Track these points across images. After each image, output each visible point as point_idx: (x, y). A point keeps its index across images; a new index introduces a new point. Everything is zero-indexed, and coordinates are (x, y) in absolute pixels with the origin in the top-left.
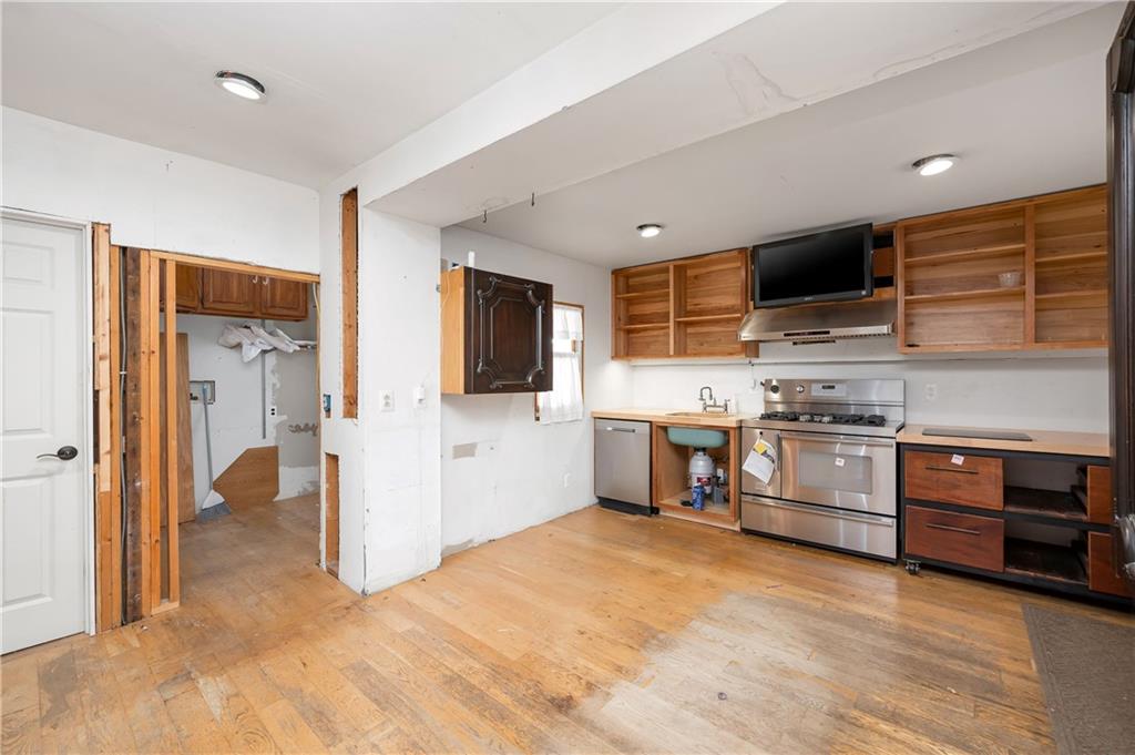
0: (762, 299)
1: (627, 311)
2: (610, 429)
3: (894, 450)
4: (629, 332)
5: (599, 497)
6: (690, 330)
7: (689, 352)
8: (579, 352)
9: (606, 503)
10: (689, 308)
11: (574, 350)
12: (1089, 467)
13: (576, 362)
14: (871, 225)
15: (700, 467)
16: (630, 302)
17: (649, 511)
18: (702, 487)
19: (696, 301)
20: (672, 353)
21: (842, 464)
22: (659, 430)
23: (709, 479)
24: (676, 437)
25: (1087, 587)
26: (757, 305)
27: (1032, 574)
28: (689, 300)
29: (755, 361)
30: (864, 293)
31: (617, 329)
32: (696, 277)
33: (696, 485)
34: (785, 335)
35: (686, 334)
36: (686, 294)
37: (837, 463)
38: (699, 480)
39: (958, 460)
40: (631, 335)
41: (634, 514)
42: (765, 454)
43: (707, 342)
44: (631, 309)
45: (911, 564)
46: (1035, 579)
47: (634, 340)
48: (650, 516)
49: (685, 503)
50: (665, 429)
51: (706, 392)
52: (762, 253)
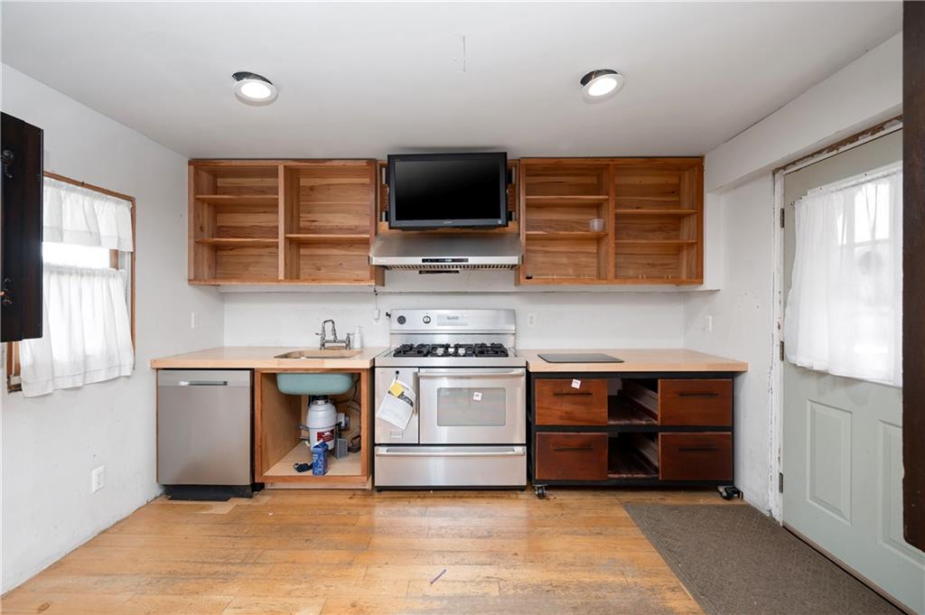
0: (398, 218)
1: (215, 220)
2: (183, 383)
3: (523, 379)
4: (216, 248)
5: (165, 486)
6: (303, 251)
7: (302, 277)
8: (126, 271)
9: (177, 492)
10: (302, 224)
11: (116, 266)
12: (659, 381)
13: (118, 286)
14: (505, 154)
15: (320, 418)
16: (217, 208)
17: (249, 490)
18: (324, 445)
19: (312, 217)
20: (281, 277)
21: (479, 399)
22: (264, 380)
23: (332, 431)
24: (286, 385)
25: (657, 478)
26: (392, 225)
27: (625, 476)
28: (301, 215)
29: (379, 289)
30: (500, 222)
31: (198, 243)
32: (312, 188)
33: (317, 443)
34: (424, 261)
35: (299, 256)
36: (298, 206)
37: (475, 398)
38: (320, 435)
39: (576, 384)
40: (220, 253)
41: (226, 500)
42: (402, 396)
43: (326, 267)
44: (219, 217)
45: (539, 488)
46: (627, 479)
47: (224, 259)
48: (251, 497)
49: (301, 468)
50: (272, 377)
51: (329, 326)
52: (399, 165)
